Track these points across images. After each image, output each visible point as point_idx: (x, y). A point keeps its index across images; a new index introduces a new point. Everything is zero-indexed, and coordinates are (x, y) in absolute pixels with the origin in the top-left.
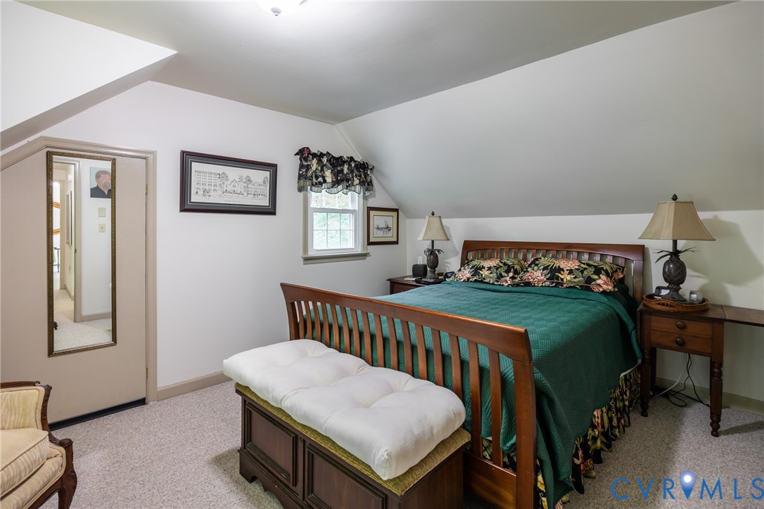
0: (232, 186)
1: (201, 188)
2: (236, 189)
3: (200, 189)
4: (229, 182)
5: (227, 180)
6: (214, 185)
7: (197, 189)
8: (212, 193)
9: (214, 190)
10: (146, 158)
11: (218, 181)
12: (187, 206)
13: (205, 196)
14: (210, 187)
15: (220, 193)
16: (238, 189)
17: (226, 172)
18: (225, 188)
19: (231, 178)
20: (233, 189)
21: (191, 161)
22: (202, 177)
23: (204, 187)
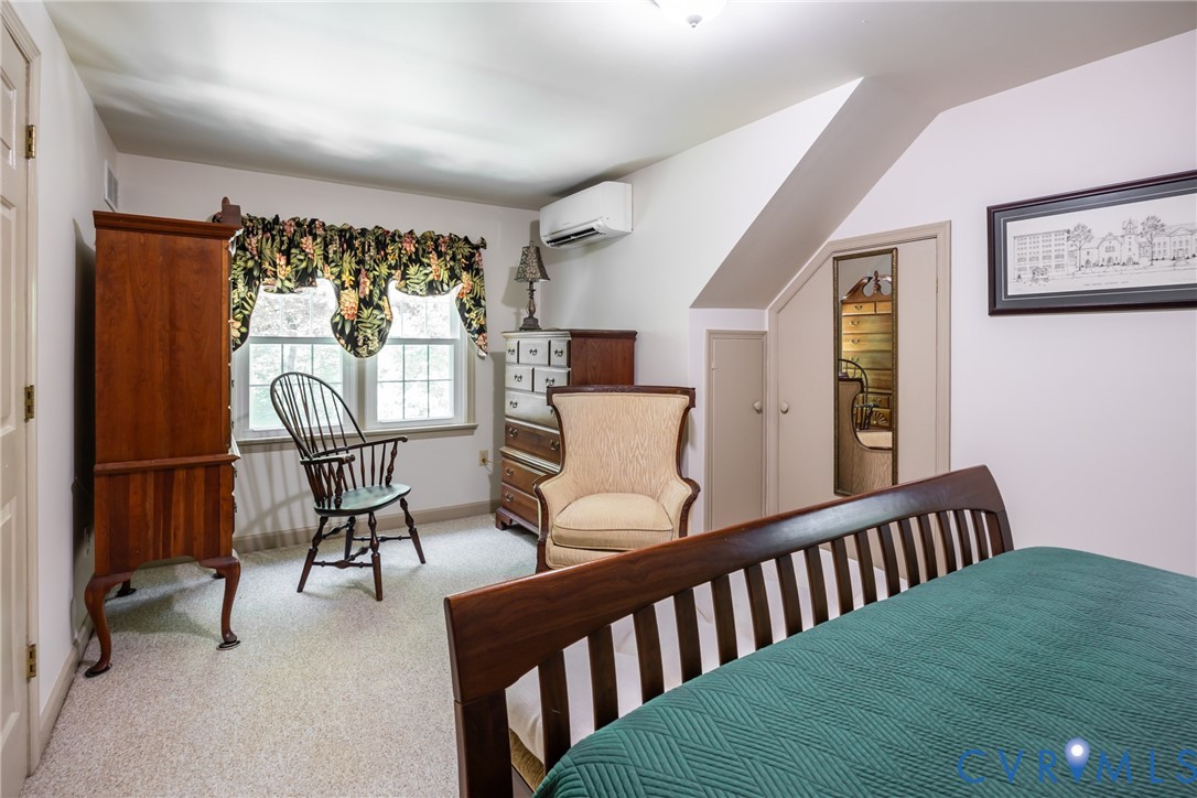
0: (1102, 249)
1: (1028, 266)
2: (1113, 255)
3: (1025, 269)
4: (1094, 243)
5: (1089, 237)
6: (1057, 257)
7: (1020, 270)
8: (1052, 273)
9: (1057, 266)
10: (935, 235)
11: (1067, 247)
12: (1001, 304)
13: (1036, 280)
14: (1047, 262)
15: (1072, 269)
16: (1121, 254)
17: (1083, 222)
18: (1084, 258)
19: (1098, 233)
20: (1107, 256)
21: (1005, 222)
22: (1028, 245)
23: (1035, 264)
